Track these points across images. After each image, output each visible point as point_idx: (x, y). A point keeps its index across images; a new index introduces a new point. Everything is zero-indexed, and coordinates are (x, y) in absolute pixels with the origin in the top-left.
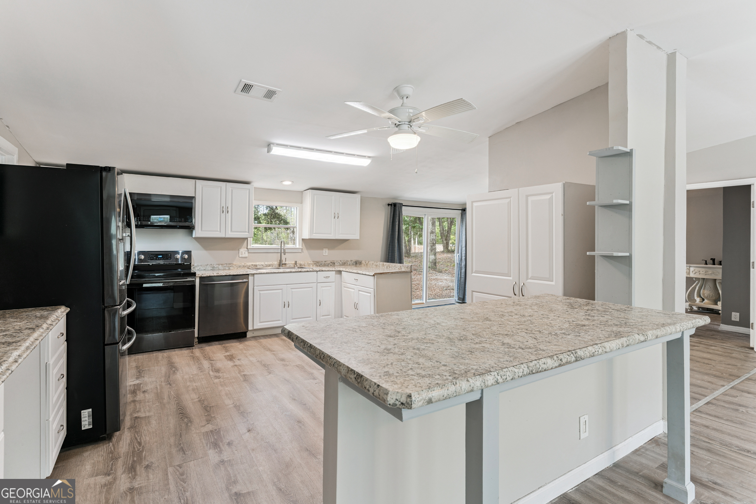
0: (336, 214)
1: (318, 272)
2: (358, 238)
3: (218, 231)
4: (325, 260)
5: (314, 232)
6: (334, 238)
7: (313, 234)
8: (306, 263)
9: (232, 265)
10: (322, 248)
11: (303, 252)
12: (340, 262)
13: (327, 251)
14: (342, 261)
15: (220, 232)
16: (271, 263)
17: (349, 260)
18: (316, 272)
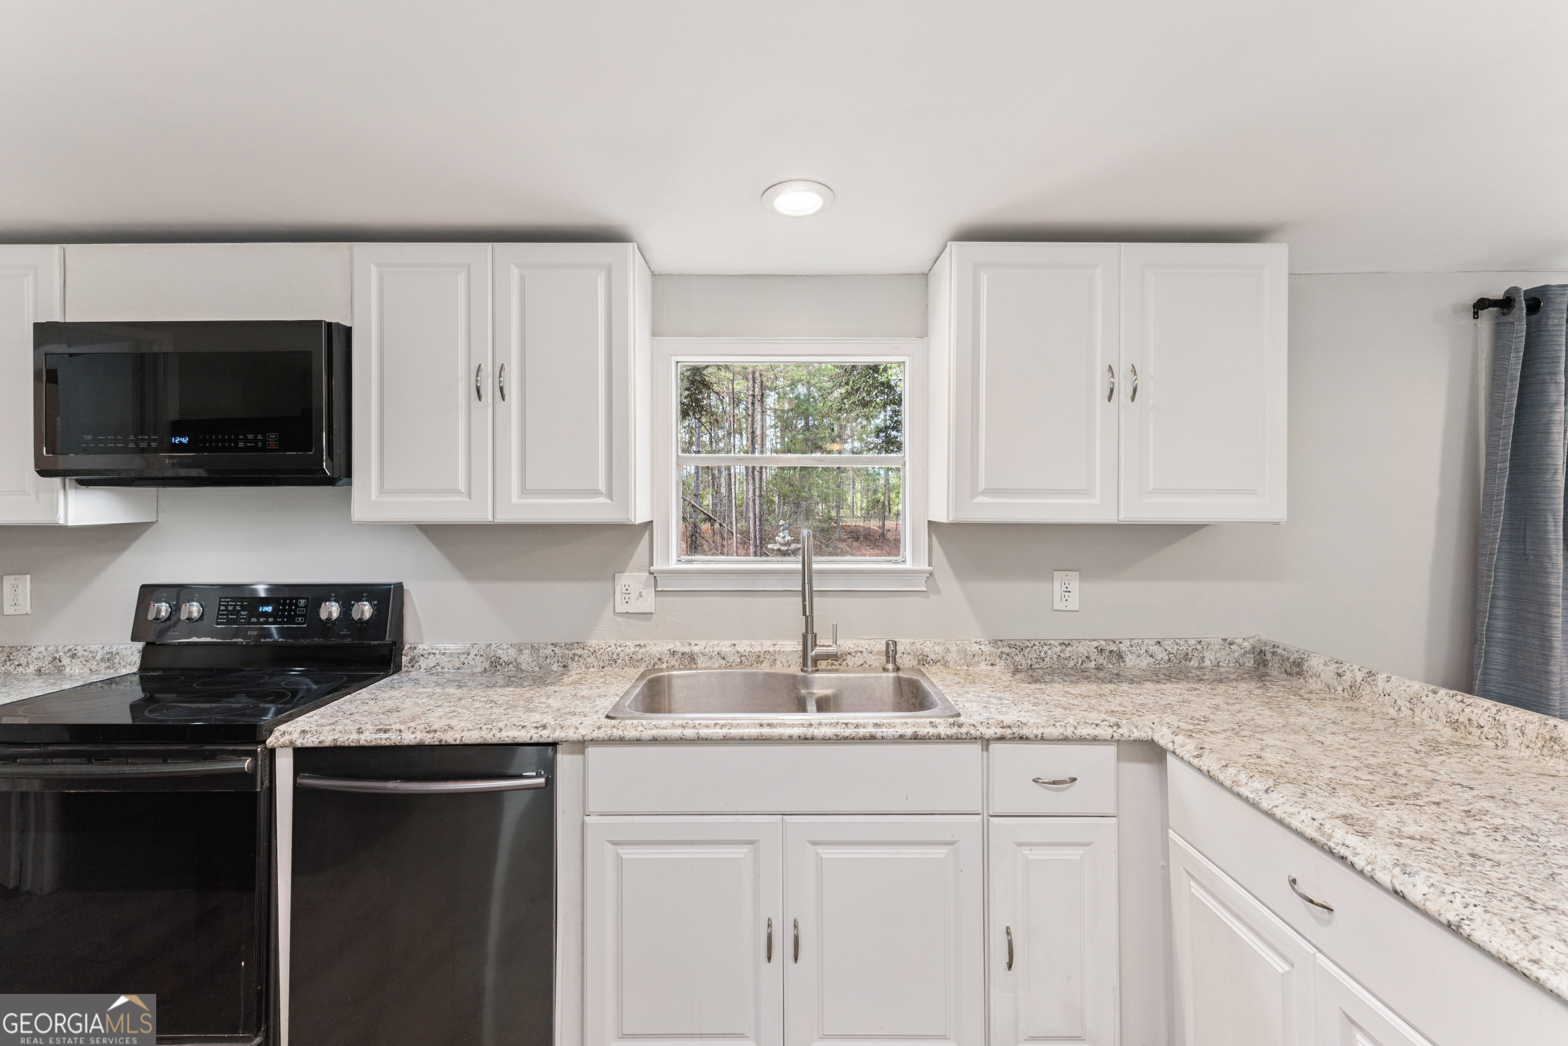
0: (1123, 371)
1: (995, 747)
2: (1280, 513)
3: (457, 492)
4: (1066, 636)
5: (982, 487)
6: (1108, 517)
7: (974, 494)
8: (954, 649)
9: (579, 652)
10: (1044, 572)
11: (938, 591)
12: (1154, 649)
13: (1075, 585)
14: (1167, 644)
15: (470, 496)
16: (768, 645)
17: (1214, 637)
18: (977, 747)
